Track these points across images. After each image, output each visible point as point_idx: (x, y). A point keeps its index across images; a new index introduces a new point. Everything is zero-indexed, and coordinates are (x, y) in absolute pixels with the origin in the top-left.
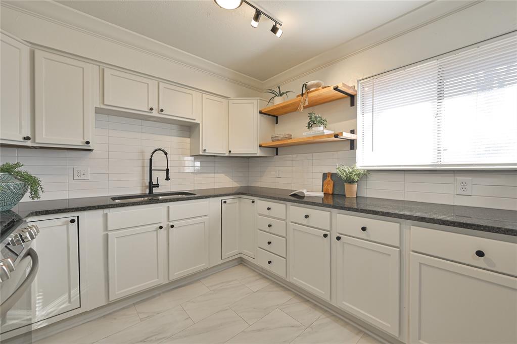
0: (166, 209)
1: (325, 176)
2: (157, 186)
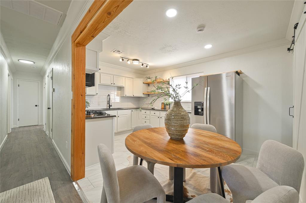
0: (117, 112)
1: (162, 103)
2: (111, 106)
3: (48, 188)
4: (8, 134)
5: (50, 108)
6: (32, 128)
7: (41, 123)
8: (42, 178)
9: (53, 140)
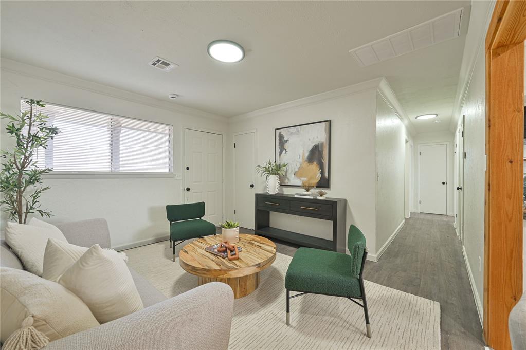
3: (436, 321)
4: (406, 219)
5: (461, 189)
6: (436, 218)
7: (451, 213)
8: (431, 298)
9: (464, 247)
